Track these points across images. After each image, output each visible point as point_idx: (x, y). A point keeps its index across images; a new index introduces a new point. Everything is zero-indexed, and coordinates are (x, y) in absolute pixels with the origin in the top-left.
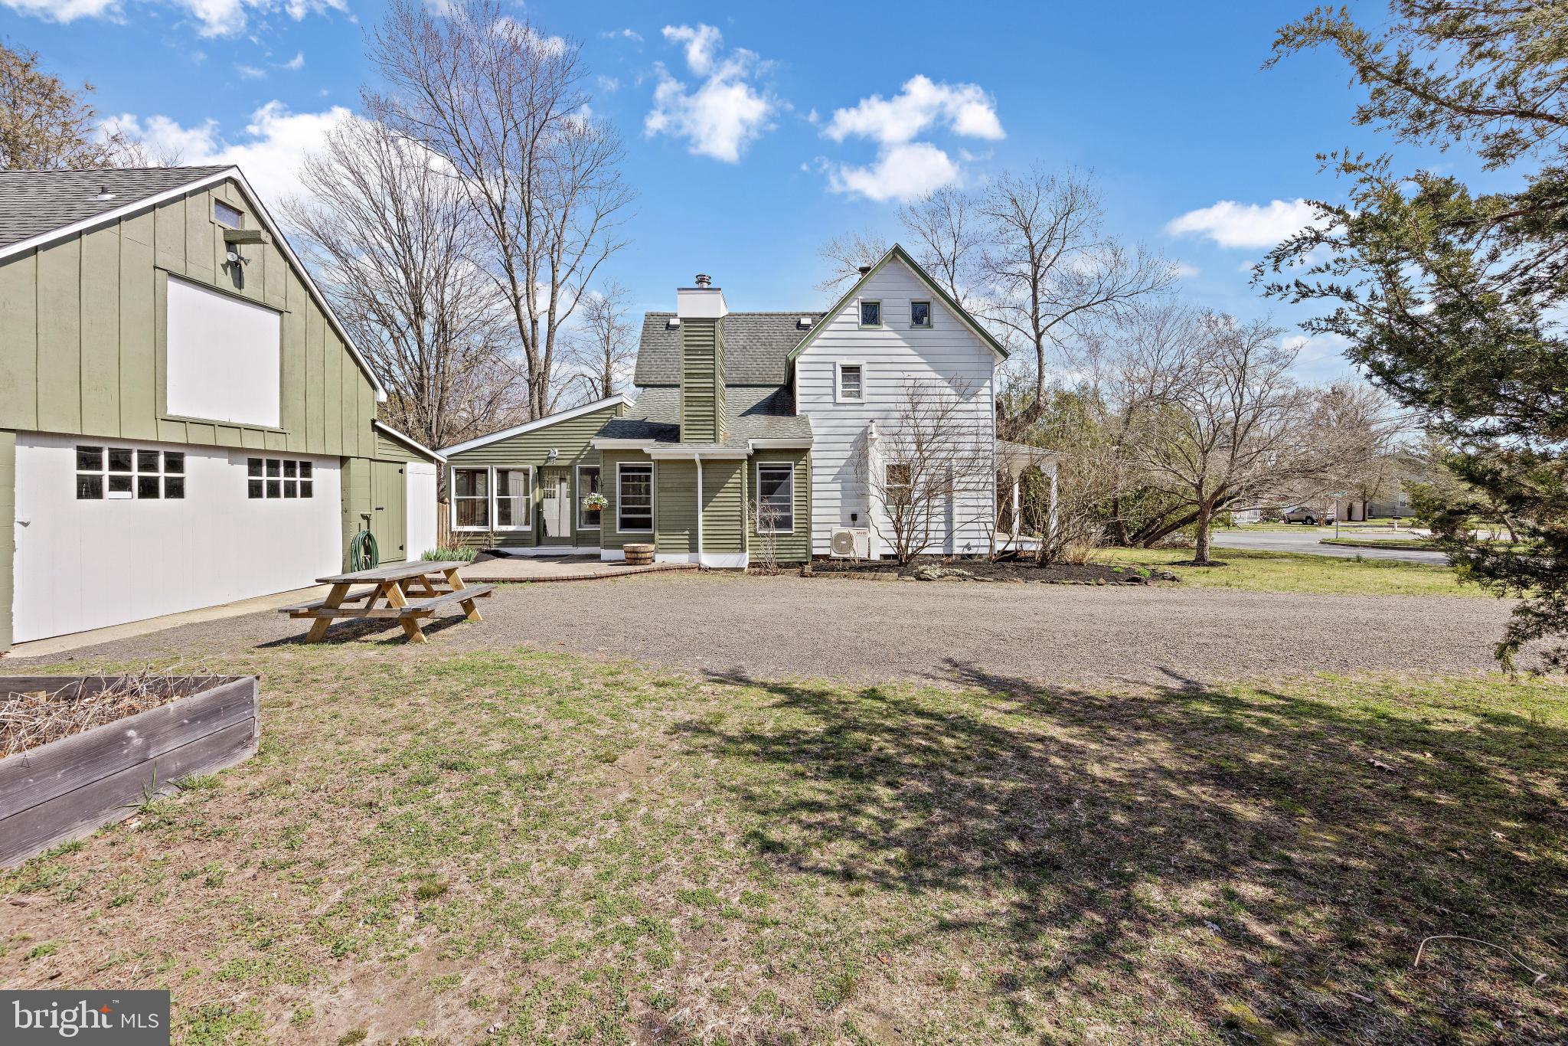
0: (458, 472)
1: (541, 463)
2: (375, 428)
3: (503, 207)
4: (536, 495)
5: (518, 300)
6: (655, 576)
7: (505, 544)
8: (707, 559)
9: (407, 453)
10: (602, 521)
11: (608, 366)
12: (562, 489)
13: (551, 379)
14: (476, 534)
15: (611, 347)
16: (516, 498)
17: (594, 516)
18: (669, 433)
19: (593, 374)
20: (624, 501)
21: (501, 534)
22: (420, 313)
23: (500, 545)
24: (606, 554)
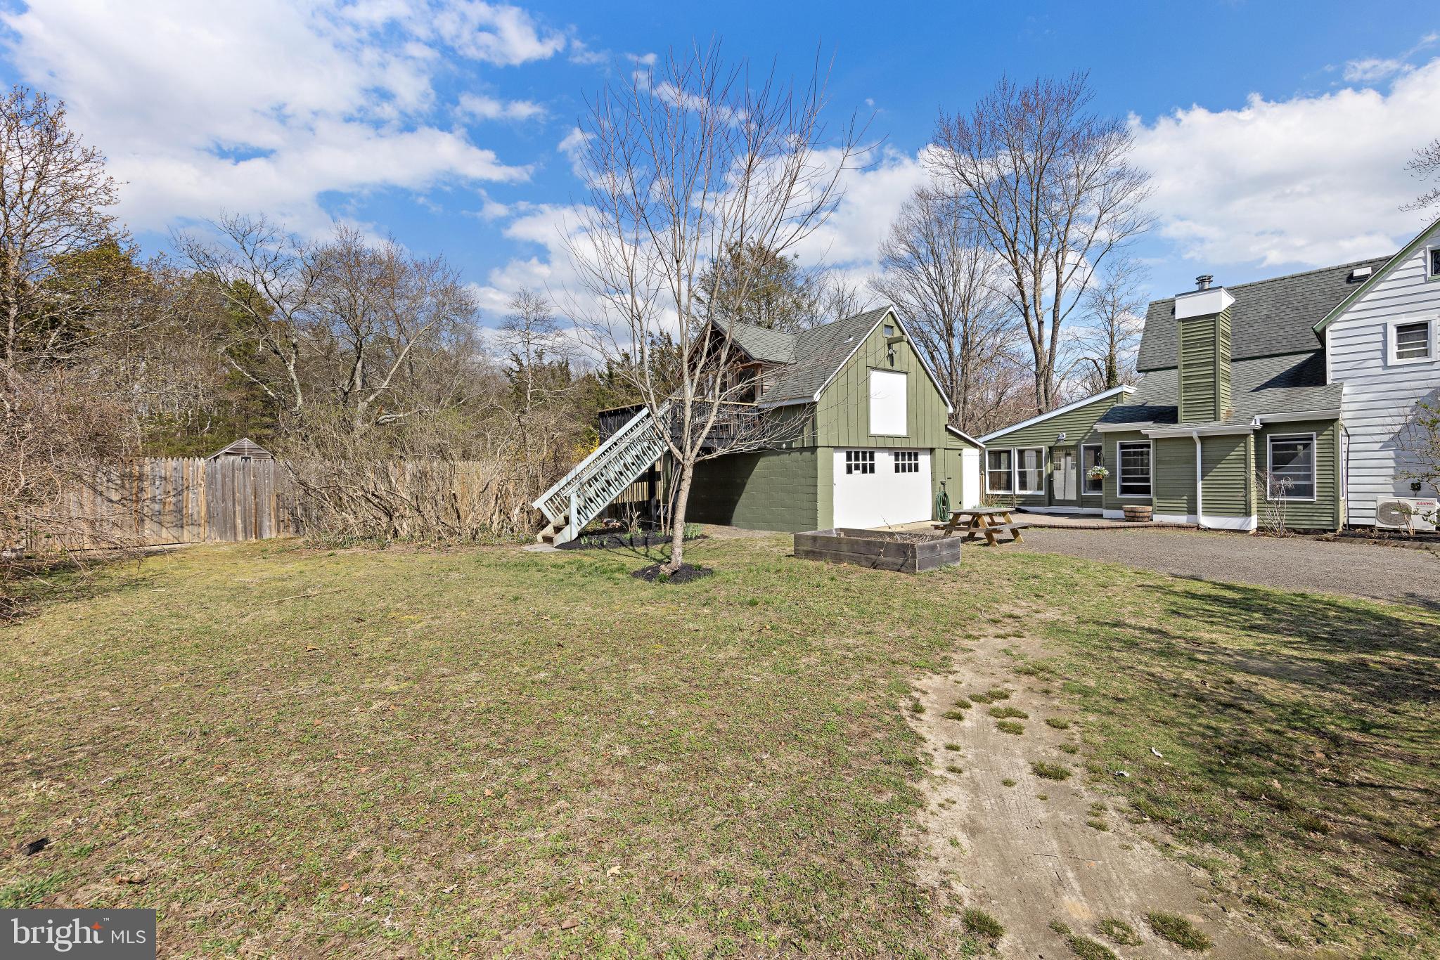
0: (990, 452)
1: (1052, 444)
2: (947, 429)
3: (1016, 239)
4: (1047, 469)
5: (1026, 308)
6: (1151, 531)
7: (1024, 504)
8: (1205, 521)
9: (962, 443)
10: (1104, 488)
11: (1112, 345)
12: (1066, 462)
13: (1055, 369)
14: (1004, 496)
15: (1115, 328)
16: (1031, 470)
17: (1097, 484)
18: (1167, 415)
19: (1096, 356)
20: (1124, 472)
21: (1018, 496)
22: (950, 332)
23: (1021, 505)
24: (1106, 513)
